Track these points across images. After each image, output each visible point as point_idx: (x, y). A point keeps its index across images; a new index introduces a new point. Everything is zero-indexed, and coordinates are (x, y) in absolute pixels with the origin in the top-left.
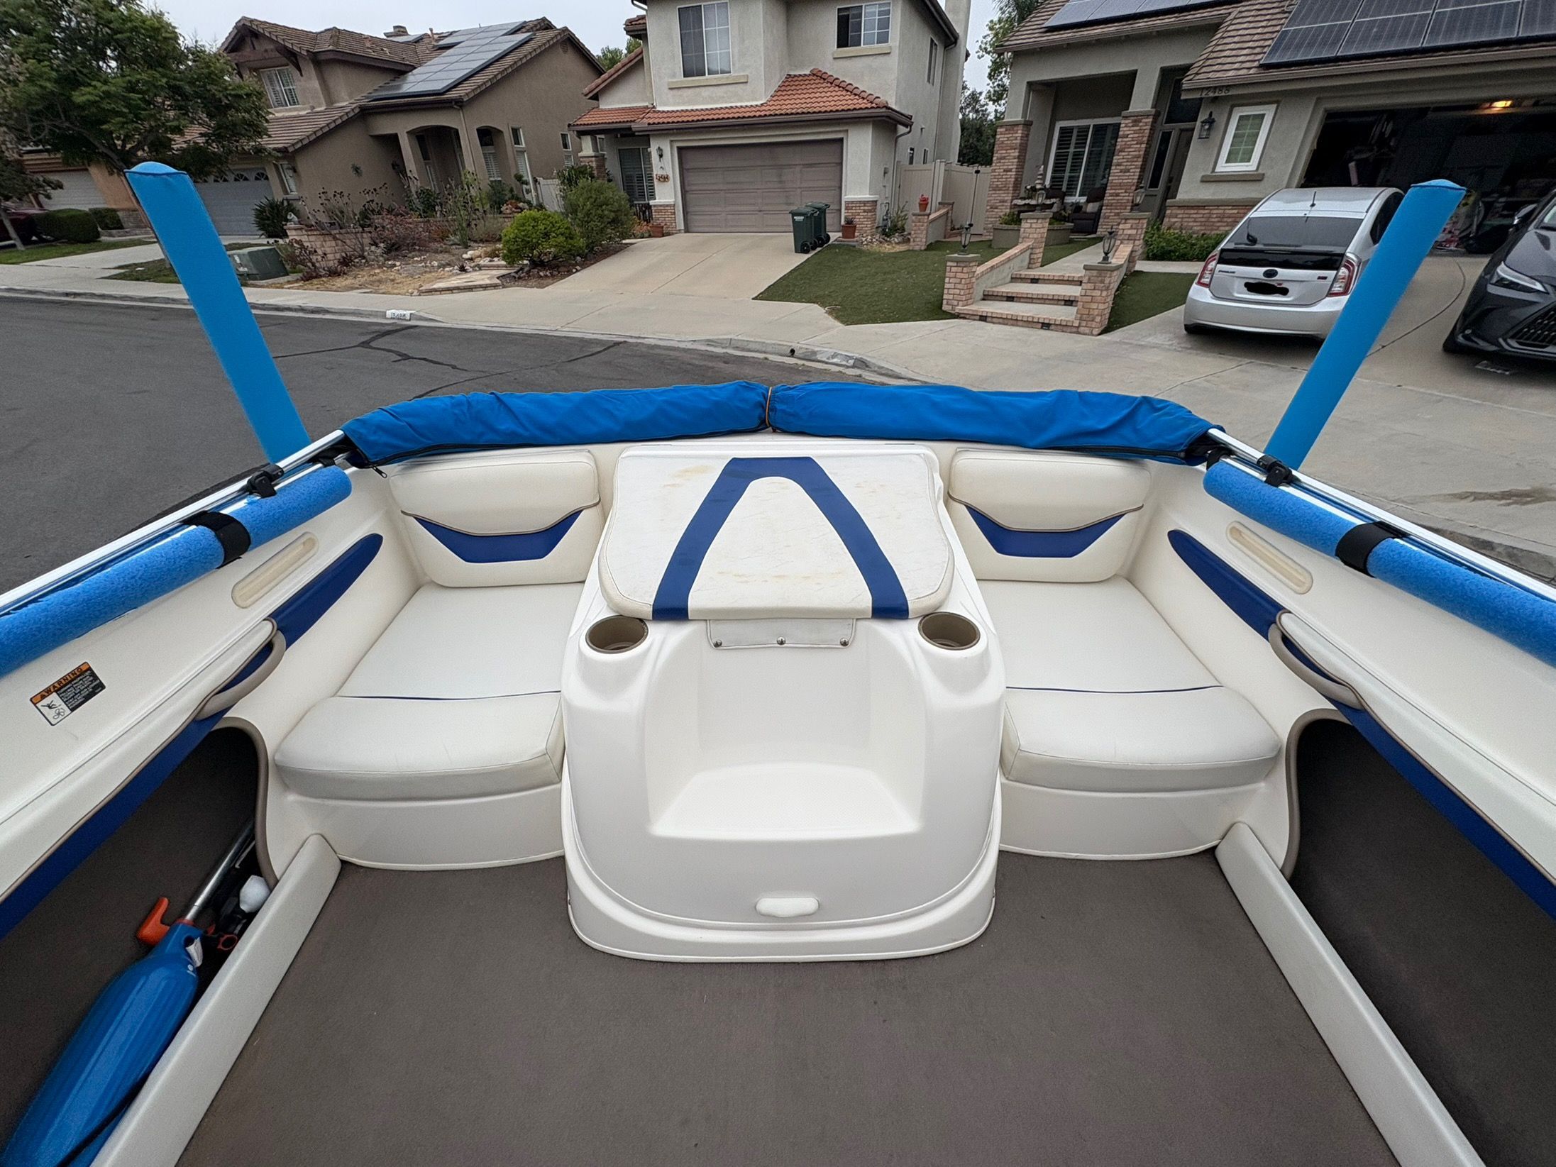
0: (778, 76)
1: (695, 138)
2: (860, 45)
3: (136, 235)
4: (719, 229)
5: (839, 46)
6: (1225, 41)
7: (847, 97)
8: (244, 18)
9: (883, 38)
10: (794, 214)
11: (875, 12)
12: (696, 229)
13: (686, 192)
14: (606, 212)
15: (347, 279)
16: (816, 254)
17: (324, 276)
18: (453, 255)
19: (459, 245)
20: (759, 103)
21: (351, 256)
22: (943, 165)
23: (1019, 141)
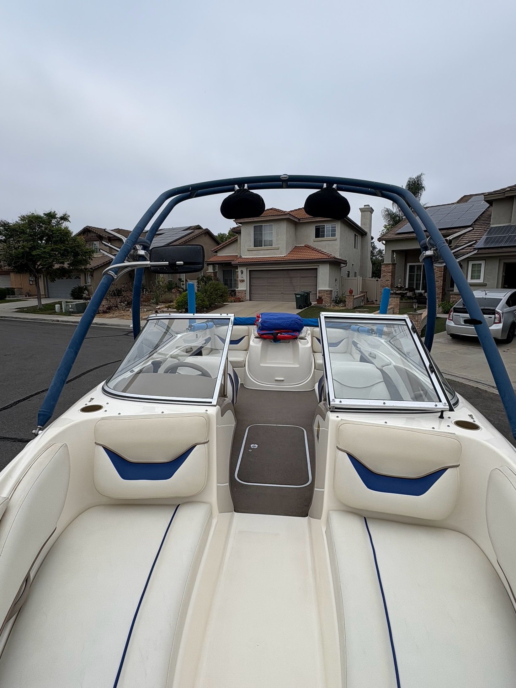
0: (291, 247)
1: (256, 267)
2: (324, 237)
3: (19, 297)
4: (264, 300)
5: (316, 237)
6: (463, 240)
7: (319, 254)
8: (87, 226)
9: (333, 235)
10: (296, 294)
11: (330, 227)
12: (254, 300)
13: (252, 286)
14: (219, 293)
15: (110, 314)
16: (305, 310)
17: (101, 313)
18: (152, 307)
19: (154, 303)
20: (283, 256)
21: (112, 306)
22: (361, 278)
23: (391, 270)
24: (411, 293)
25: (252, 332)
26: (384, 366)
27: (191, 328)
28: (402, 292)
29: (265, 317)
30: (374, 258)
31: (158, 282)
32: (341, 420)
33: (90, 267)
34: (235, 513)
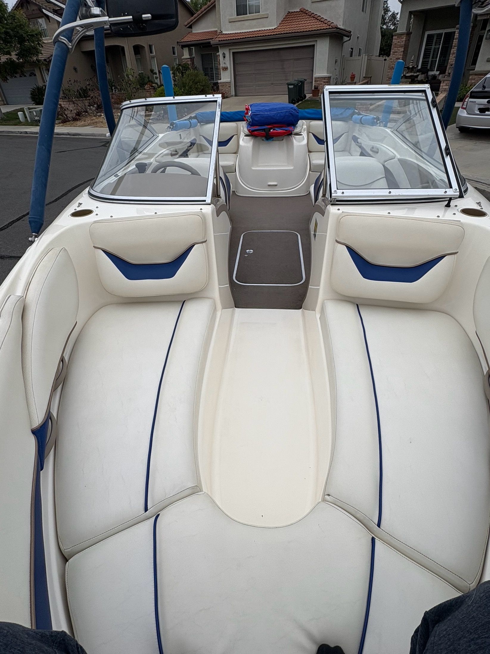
0: (283, 13)
1: (242, 47)
4: (251, 94)
7: (317, 23)
10: (288, 84)
12: (241, 95)
13: (236, 75)
14: (199, 86)
16: (299, 104)
17: (71, 121)
20: (273, 28)
21: (81, 111)
22: (367, 56)
23: (404, 43)
24: (423, 75)
25: (242, 130)
26: (386, 161)
27: (173, 126)
28: (413, 74)
29: (255, 109)
30: (385, 27)
31: (127, 76)
32: (343, 212)
33: (44, 58)
34: (237, 309)
